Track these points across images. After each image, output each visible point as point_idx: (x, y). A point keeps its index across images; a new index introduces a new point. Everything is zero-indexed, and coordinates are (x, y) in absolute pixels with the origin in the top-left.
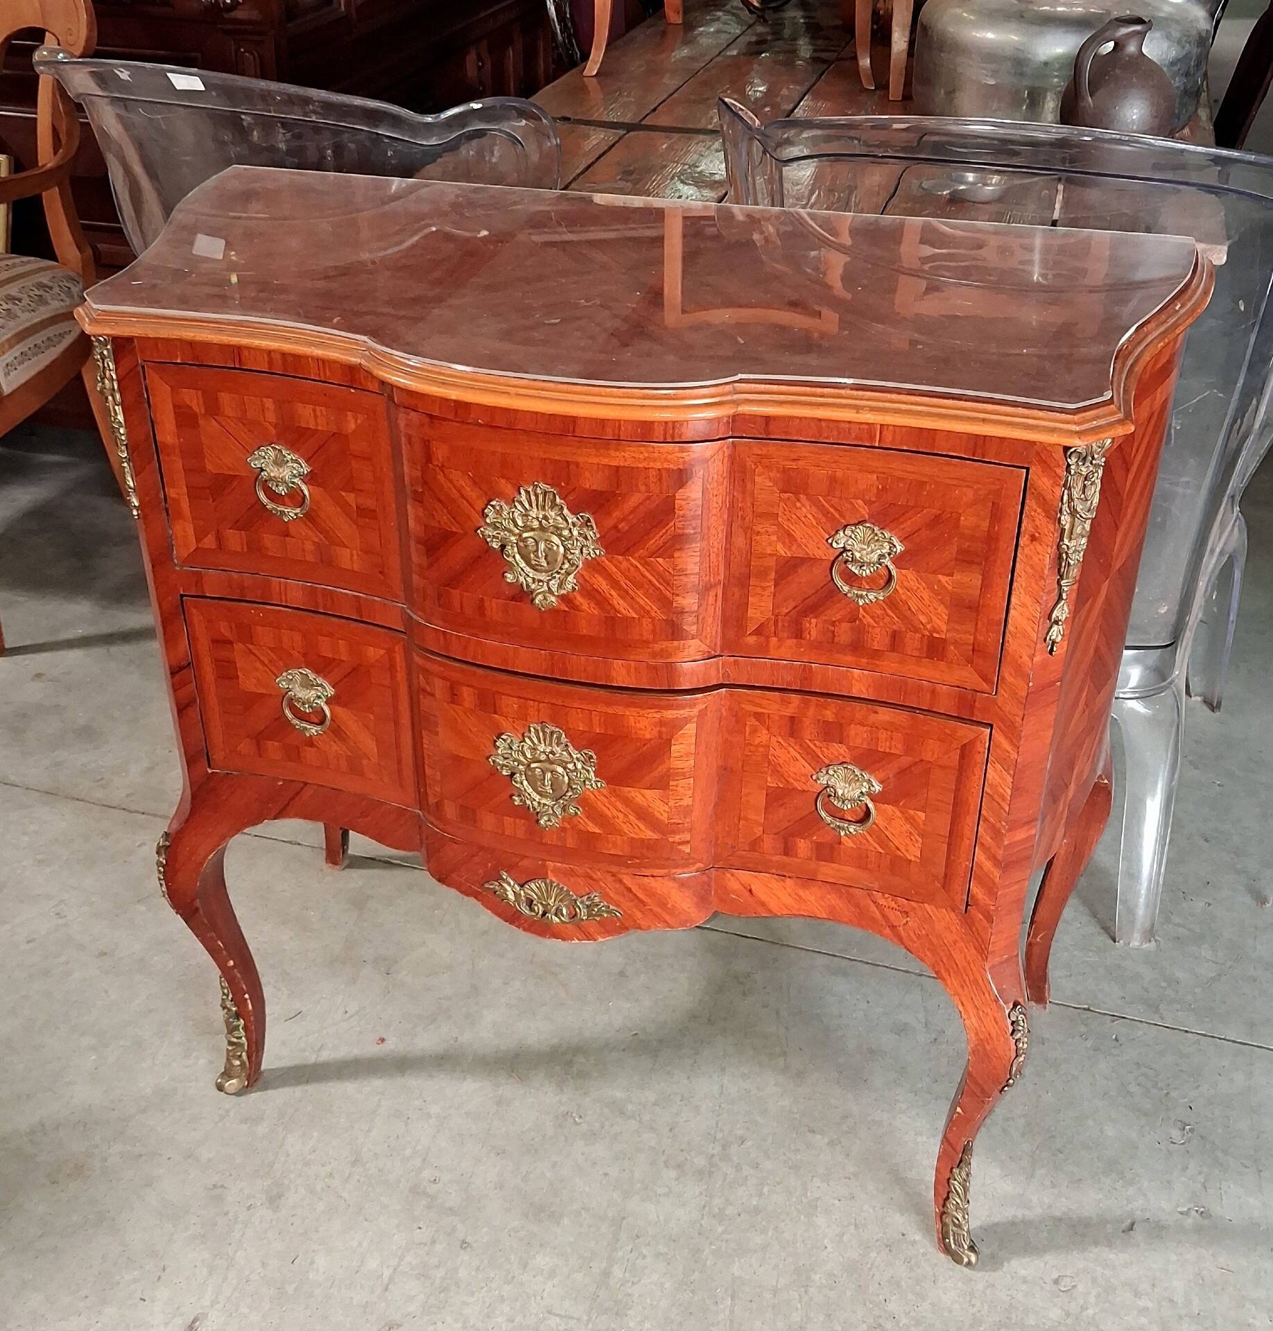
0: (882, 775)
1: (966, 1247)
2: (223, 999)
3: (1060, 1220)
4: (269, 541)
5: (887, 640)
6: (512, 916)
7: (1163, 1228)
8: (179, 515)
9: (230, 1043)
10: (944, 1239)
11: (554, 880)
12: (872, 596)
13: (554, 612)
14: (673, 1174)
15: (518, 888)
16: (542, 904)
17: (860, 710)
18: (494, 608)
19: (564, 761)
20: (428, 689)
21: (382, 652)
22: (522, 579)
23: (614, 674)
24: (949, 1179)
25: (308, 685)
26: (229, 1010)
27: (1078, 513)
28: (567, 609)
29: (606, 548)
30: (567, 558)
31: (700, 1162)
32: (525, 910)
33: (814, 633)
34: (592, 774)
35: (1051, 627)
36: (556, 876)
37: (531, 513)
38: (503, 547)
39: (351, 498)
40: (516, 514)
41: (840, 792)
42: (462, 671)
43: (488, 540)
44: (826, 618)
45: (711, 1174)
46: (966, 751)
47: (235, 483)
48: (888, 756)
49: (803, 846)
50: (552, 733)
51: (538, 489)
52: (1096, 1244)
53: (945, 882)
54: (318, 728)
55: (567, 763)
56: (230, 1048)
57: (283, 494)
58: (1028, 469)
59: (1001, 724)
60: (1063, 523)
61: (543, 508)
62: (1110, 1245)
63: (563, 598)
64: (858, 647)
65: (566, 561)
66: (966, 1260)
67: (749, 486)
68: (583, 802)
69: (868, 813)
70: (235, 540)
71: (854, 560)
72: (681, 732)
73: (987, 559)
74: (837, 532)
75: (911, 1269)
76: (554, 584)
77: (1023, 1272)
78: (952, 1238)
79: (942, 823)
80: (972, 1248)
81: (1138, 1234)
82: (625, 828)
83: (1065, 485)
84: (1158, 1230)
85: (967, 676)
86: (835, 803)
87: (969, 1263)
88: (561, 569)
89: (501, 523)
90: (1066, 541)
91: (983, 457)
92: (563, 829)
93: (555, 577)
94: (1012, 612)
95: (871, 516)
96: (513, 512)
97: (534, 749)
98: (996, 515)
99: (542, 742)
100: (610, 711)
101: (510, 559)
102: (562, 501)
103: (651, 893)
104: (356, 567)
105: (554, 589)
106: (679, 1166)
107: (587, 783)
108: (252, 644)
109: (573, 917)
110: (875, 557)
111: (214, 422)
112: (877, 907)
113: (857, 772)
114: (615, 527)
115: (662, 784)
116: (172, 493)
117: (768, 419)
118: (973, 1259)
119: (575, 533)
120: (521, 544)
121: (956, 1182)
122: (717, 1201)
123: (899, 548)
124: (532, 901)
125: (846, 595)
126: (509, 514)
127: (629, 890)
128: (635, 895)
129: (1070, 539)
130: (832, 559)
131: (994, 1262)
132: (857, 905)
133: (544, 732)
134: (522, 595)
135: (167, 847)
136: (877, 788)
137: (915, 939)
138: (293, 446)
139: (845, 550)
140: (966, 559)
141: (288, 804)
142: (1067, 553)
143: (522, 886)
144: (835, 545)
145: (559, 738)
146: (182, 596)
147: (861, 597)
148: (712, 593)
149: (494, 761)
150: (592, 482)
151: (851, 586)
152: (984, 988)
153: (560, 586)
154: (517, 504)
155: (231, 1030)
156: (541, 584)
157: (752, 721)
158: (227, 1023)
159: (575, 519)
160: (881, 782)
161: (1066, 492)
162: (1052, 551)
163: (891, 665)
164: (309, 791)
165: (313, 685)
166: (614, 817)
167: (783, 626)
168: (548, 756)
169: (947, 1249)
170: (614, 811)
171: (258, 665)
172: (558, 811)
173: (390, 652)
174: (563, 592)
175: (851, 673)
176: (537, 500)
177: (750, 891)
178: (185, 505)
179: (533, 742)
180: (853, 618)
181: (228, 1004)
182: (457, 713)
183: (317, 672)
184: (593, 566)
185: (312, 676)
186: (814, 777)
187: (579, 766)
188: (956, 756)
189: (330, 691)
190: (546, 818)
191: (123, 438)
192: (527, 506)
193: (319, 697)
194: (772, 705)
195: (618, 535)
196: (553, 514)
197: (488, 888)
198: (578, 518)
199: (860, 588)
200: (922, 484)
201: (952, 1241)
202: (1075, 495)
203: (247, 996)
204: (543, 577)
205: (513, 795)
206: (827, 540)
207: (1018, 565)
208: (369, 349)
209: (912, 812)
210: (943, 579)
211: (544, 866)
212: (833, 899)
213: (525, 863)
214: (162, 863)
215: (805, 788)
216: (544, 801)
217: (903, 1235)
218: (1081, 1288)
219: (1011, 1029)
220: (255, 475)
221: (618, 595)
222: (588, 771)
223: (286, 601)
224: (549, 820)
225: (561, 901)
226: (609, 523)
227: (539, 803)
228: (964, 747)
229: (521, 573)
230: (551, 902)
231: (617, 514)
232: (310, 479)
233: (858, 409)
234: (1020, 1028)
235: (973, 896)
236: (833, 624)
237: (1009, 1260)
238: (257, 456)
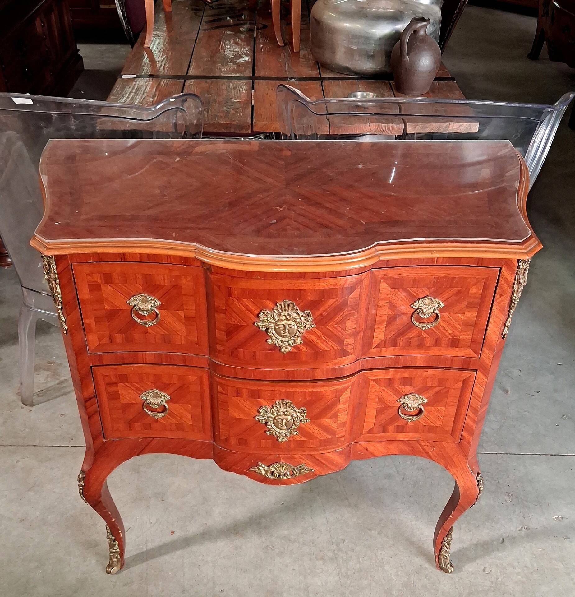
0: (428, 395)
1: (449, 566)
2: (108, 535)
3: (477, 544)
4: (137, 336)
5: (434, 342)
6: (263, 480)
7: (515, 538)
8: (91, 331)
9: (111, 552)
10: (440, 565)
11: (284, 462)
12: (429, 326)
13: (290, 353)
14: (321, 562)
15: (266, 468)
16: (278, 473)
17: (420, 371)
18: (260, 355)
19: (292, 414)
20: (224, 392)
21: (196, 378)
22: (276, 342)
23: (316, 374)
24: (442, 543)
25: (157, 396)
26: (111, 539)
27: (521, 283)
28: (296, 351)
29: (316, 324)
30: (298, 330)
31: (330, 554)
32: (270, 477)
33: (401, 343)
34: (304, 417)
35: (504, 329)
36: (284, 460)
37: (282, 314)
38: (267, 329)
39: (182, 314)
40: (274, 315)
41: (410, 405)
42: (243, 383)
43: (260, 327)
44: (407, 337)
45: (336, 558)
46: (465, 382)
47: (120, 313)
48: (431, 388)
49: (391, 428)
50: (287, 403)
51: (286, 303)
52: (493, 551)
53: (451, 433)
54: (163, 414)
55: (293, 414)
56: (112, 554)
57: (146, 315)
58: (501, 269)
59: (481, 369)
60: (515, 288)
61: (288, 311)
62: (498, 550)
63: (295, 347)
64: (420, 346)
65: (298, 332)
66: (450, 571)
67: (378, 287)
68: (300, 429)
69: (420, 411)
70: (119, 338)
71: (423, 313)
72: (344, 393)
73: (480, 305)
74: (415, 302)
75: (429, 580)
76: (291, 342)
77: (470, 570)
78: (443, 564)
79: (452, 410)
80: (451, 566)
81: (507, 543)
82: (318, 436)
83: (516, 274)
84: (513, 540)
85: (469, 352)
86: (407, 409)
87: (451, 572)
88: (295, 335)
89: (267, 320)
90: (515, 295)
91: (482, 265)
92: (290, 441)
93: (292, 339)
94: (490, 325)
95: (430, 293)
96: (273, 314)
97: (278, 411)
98: (485, 288)
99: (282, 407)
100: (314, 390)
101: (271, 334)
102: (297, 307)
103: (327, 460)
104: (183, 343)
105: (291, 344)
106: (322, 558)
107: (302, 421)
108: (127, 382)
109: (292, 475)
110: (432, 310)
111: (109, 287)
112: (421, 446)
113: (418, 396)
114: (321, 315)
115: (336, 416)
116: (87, 321)
117: (388, 261)
118: (452, 569)
119: (303, 319)
120: (277, 327)
121: (445, 543)
122: (343, 570)
123: (442, 305)
124: (273, 472)
125: (417, 327)
126: (271, 315)
127: (318, 460)
128: (321, 462)
129: (517, 294)
130: (412, 312)
131: (459, 569)
132: (412, 447)
133: (283, 404)
134: (275, 348)
135: (84, 478)
136: (426, 401)
137: (436, 455)
138: (151, 293)
139: (418, 308)
140: (470, 306)
141: (145, 448)
142: (514, 300)
143: (269, 467)
144: (414, 307)
145: (290, 405)
146: (91, 367)
147: (424, 327)
148: (360, 334)
149: (258, 418)
150: (310, 297)
151: (420, 323)
152: (466, 470)
153: (294, 342)
154: (275, 311)
155: (112, 547)
156: (285, 342)
157: (372, 383)
158: (110, 544)
159: (303, 314)
160: (427, 398)
161: (517, 276)
162: (508, 299)
163: (435, 352)
164: (155, 442)
165: (160, 396)
166: (313, 432)
167: (388, 342)
168: (284, 413)
169: (441, 568)
170: (315, 430)
171: (131, 391)
172: (288, 434)
173: (201, 378)
174: (295, 344)
175: (417, 357)
176: (285, 308)
177: (367, 450)
178: (93, 326)
179: (278, 408)
180: (420, 335)
181: (111, 536)
182: (239, 401)
183: (161, 390)
184: (311, 332)
185: (159, 392)
186: (398, 401)
187: (299, 414)
188: (461, 383)
189: (168, 398)
190: (282, 438)
191: (60, 299)
192: (280, 311)
193: (162, 401)
194: (383, 375)
195: (322, 317)
196: (292, 312)
197: (251, 470)
198: (304, 313)
199: (424, 323)
200: (453, 278)
201: (443, 565)
202: (521, 276)
203: (120, 531)
204: (287, 340)
205: (266, 431)
206: (410, 306)
207: (494, 307)
208: (198, 248)
209: (439, 408)
210: (460, 315)
211: (279, 457)
212: (402, 446)
213: (271, 457)
214: (82, 485)
215: (394, 406)
216: (281, 431)
217: (421, 566)
218: (493, 570)
219: (477, 483)
220: (131, 308)
221: (321, 342)
222: (303, 416)
223: (146, 361)
224: (283, 438)
225: (287, 470)
226: (318, 313)
227: (279, 433)
228: (464, 381)
229: (275, 339)
230: (282, 471)
231: (322, 309)
232: (160, 307)
233: (431, 252)
234: (481, 483)
235: (463, 436)
236: (410, 339)
237: (464, 566)
238: (133, 300)
